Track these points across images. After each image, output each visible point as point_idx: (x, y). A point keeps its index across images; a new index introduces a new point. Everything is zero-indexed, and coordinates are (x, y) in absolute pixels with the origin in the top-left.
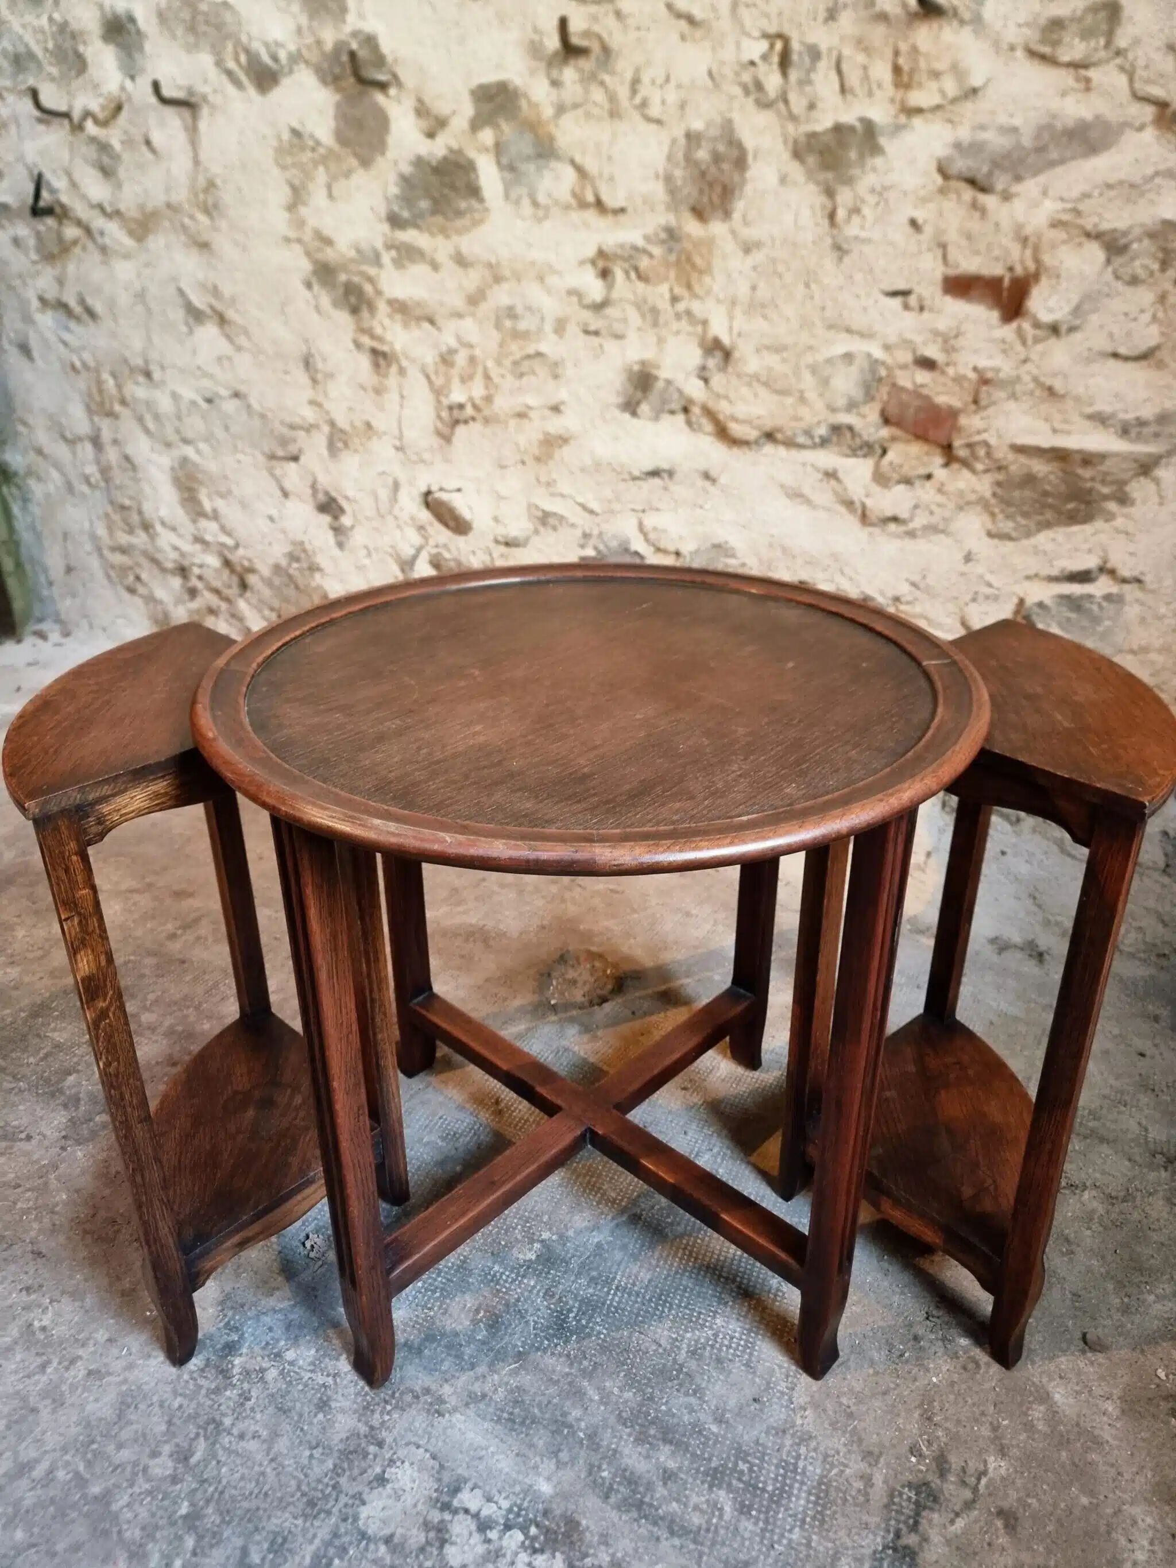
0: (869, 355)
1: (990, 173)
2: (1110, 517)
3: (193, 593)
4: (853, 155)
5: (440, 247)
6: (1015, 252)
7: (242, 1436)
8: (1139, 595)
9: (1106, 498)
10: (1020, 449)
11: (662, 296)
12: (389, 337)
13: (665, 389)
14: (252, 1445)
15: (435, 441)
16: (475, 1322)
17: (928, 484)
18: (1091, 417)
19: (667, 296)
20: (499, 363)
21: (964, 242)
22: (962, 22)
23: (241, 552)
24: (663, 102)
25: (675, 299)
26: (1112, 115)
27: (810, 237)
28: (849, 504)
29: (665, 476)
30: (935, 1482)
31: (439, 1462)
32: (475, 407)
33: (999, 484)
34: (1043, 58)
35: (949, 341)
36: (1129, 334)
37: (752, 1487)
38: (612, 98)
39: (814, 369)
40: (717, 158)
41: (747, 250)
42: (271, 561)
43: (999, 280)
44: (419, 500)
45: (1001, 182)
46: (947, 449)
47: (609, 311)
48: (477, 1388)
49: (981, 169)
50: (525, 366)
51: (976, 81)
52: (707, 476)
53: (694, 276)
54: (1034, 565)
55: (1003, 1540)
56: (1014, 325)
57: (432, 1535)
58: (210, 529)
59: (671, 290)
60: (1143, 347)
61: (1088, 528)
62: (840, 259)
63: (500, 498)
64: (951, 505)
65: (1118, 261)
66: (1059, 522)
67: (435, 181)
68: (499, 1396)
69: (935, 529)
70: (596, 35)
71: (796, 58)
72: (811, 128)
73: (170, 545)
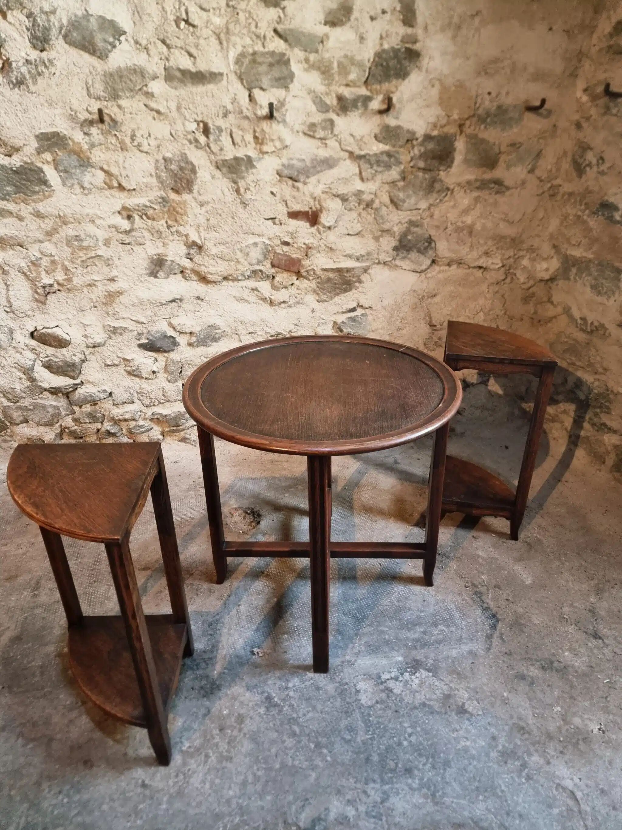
0: (264, 242)
1: (298, 175)
2: (358, 288)
4: (243, 168)
5: (25, 210)
6: (312, 202)
7: (304, 715)
8: (371, 312)
9: (355, 282)
10: (324, 270)
11: (162, 225)
13: (171, 265)
14: (310, 715)
15: (35, 305)
17: (293, 287)
18: (345, 256)
19: (165, 225)
20: (73, 262)
21: (293, 200)
22: (279, 122)
24: (149, 145)
25: (169, 227)
26: (335, 156)
27: (230, 200)
28: (264, 300)
29: (178, 301)
30: (477, 590)
31: (368, 676)
32: (59, 284)
33: (319, 283)
34: (310, 136)
35: (292, 235)
36: (352, 227)
38: (122, 142)
39: (241, 250)
40: (181, 169)
41: (202, 205)
43: (308, 212)
44: (28, 336)
45: (302, 178)
46: (298, 273)
47: (134, 233)
49: (295, 174)
50: (89, 262)
51: (287, 143)
52: (198, 298)
53: (179, 216)
54: (336, 309)
55: (500, 592)
56: (316, 227)
57: (386, 691)
59: (167, 222)
60: (357, 231)
61: (351, 293)
62: (245, 207)
63: (84, 325)
64: (303, 293)
65: (345, 204)
66: (341, 293)
67: (15, 177)
68: (363, 648)
69: (298, 303)
70: (107, 114)
71: (212, 130)
72: (223, 158)
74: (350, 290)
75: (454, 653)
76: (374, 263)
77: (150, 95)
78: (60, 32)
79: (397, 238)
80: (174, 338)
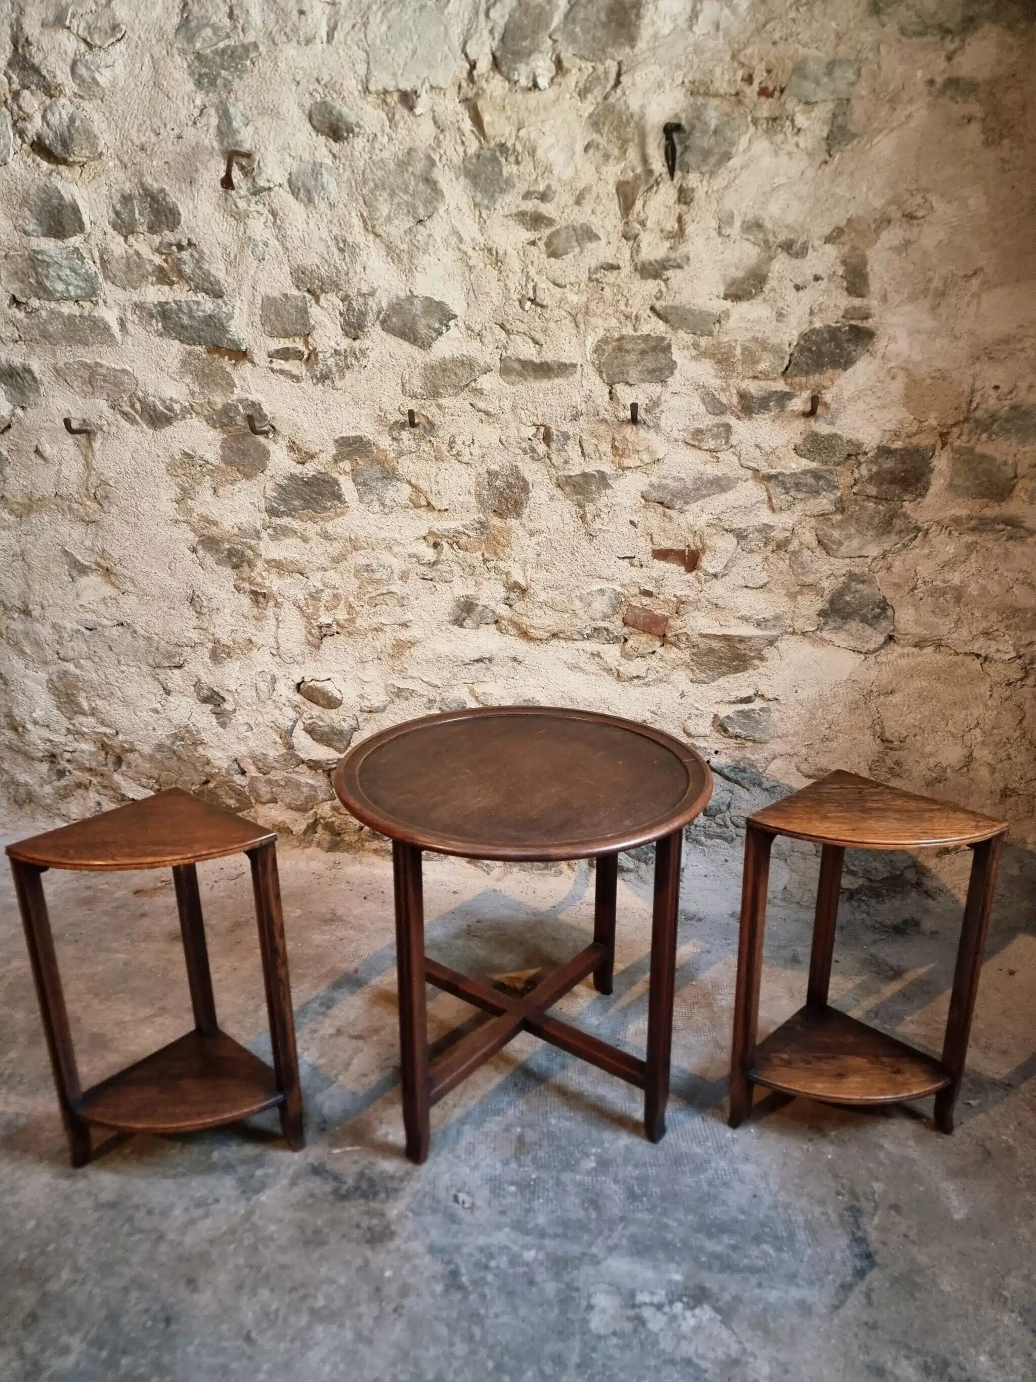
0: (615, 590)
1: (672, 500)
2: (756, 668)
4: (593, 488)
5: (312, 529)
6: (690, 538)
7: (496, 1316)
8: (778, 707)
9: (753, 658)
10: (705, 636)
11: (477, 558)
12: (267, 584)
13: (483, 611)
14: (505, 1319)
15: (307, 649)
16: (586, 1210)
17: (654, 656)
18: (739, 618)
19: (481, 558)
20: (359, 599)
21: (662, 533)
22: (648, 427)
23: (121, 737)
24: (471, 454)
25: (485, 561)
26: (731, 475)
27: (572, 529)
28: (609, 671)
29: (487, 661)
30: (856, 1204)
31: (615, 1288)
33: (694, 654)
34: (693, 446)
35: (658, 582)
36: (752, 577)
37: (776, 1237)
38: (437, 450)
39: (581, 598)
40: (509, 486)
41: (532, 534)
42: (154, 741)
43: (684, 551)
44: (293, 688)
45: (678, 504)
46: (663, 637)
47: (439, 567)
48: (610, 1243)
49: (666, 498)
50: (379, 600)
51: (660, 456)
52: (515, 659)
53: (500, 547)
54: (719, 696)
55: (898, 1219)
56: (694, 573)
57: (635, 1322)
58: (87, 723)
59: (483, 555)
60: (761, 583)
61: (746, 674)
62: (591, 541)
63: (363, 682)
64: (669, 667)
65: (743, 542)
66: (730, 673)
67: (306, 489)
68: (624, 1242)
69: (661, 681)
71: (555, 437)
72: (567, 473)
73: (40, 738)
74: (745, 669)
75: (773, 1296)
76: (786, 632)
77: (479, 392)
78: (378, 317)
79: (827, 597)
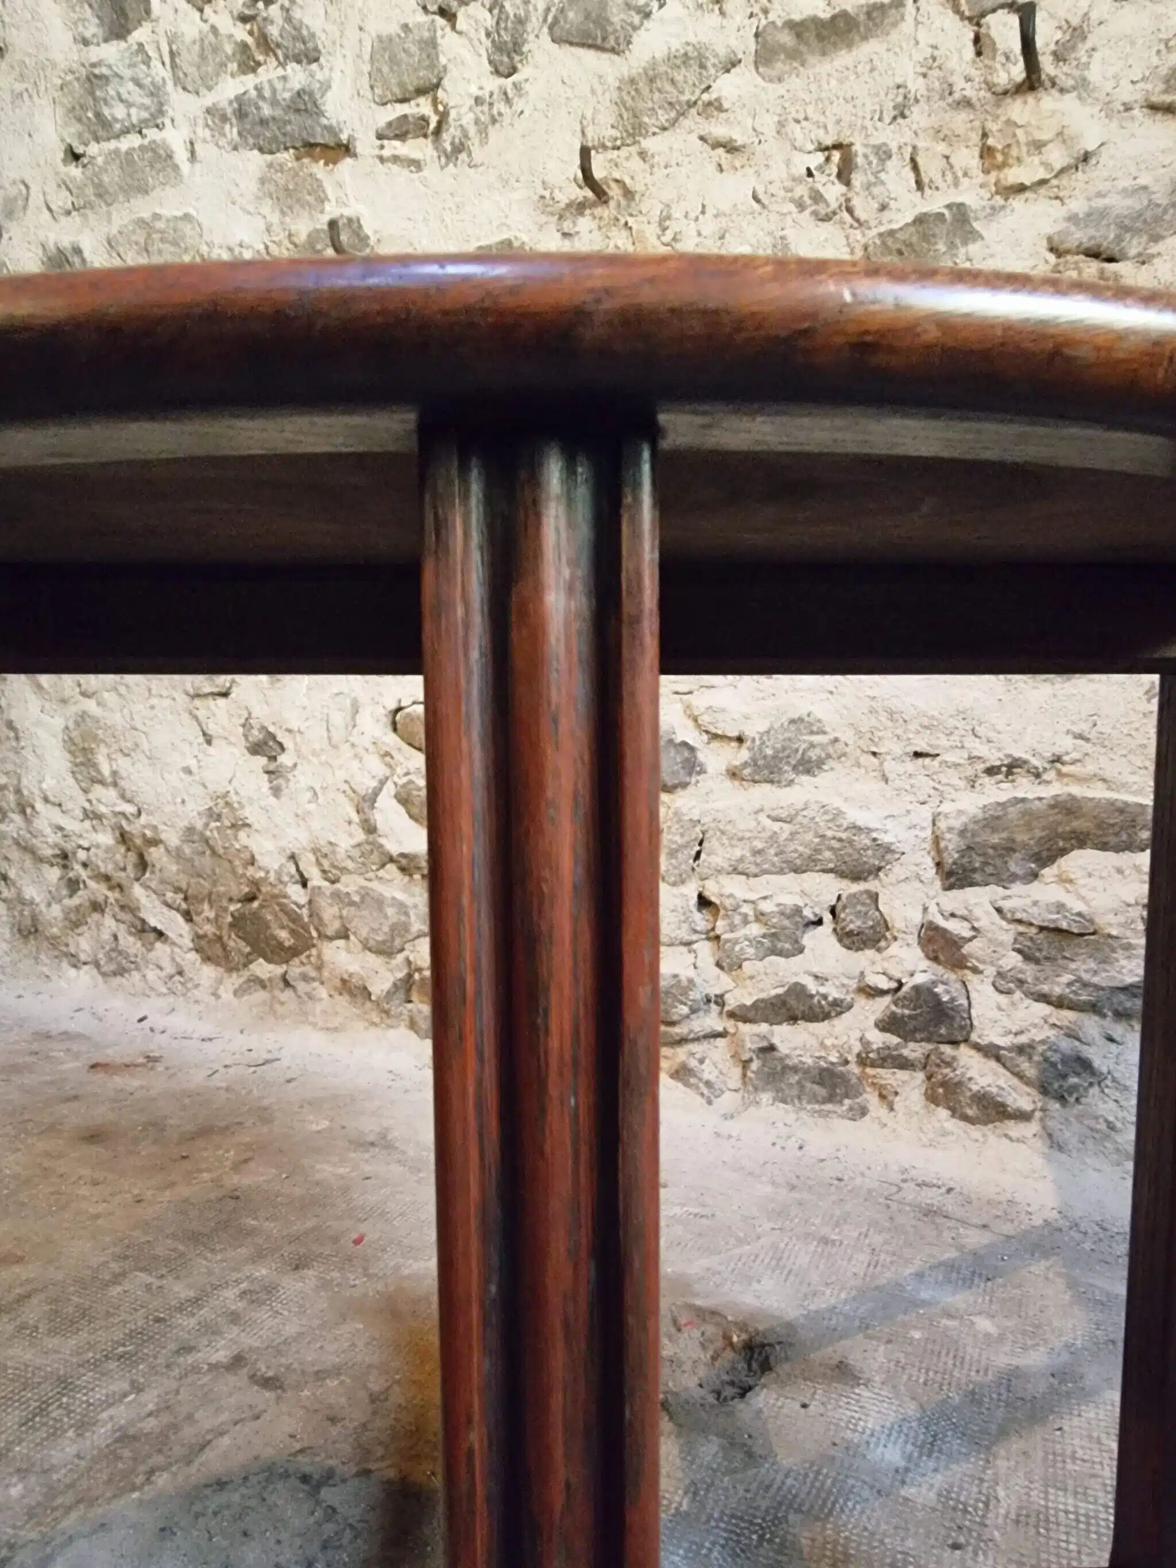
1: (1119, 240)
3: (74, 885)
4: (941, 246)
22: (1062, 90)
23: (143, 819)
24: (699, 234)
34: (1170, 110)
42: (183, 824)
44: (386, 721)
45: (1134, 246)
51: (1089, 145)
70: (617, 181)
71: (860, 160)
72: (884, 228)
73: (51, 825)
77: (716, 106)
78: (545, 20)
80: (692, 749)
